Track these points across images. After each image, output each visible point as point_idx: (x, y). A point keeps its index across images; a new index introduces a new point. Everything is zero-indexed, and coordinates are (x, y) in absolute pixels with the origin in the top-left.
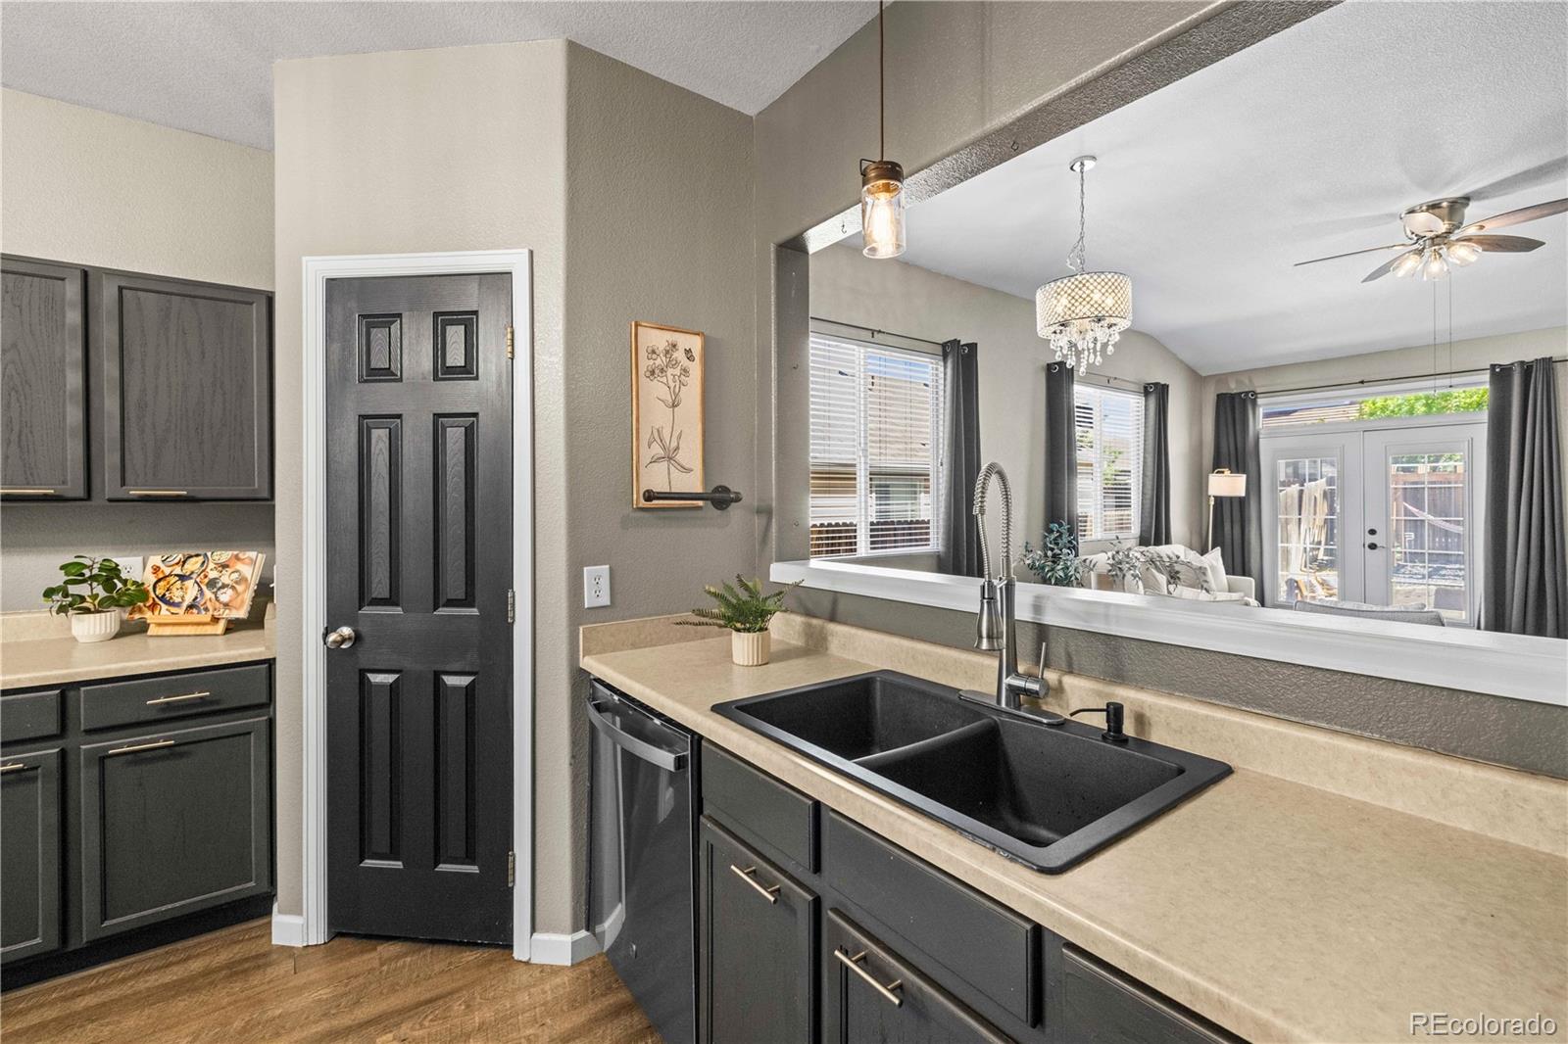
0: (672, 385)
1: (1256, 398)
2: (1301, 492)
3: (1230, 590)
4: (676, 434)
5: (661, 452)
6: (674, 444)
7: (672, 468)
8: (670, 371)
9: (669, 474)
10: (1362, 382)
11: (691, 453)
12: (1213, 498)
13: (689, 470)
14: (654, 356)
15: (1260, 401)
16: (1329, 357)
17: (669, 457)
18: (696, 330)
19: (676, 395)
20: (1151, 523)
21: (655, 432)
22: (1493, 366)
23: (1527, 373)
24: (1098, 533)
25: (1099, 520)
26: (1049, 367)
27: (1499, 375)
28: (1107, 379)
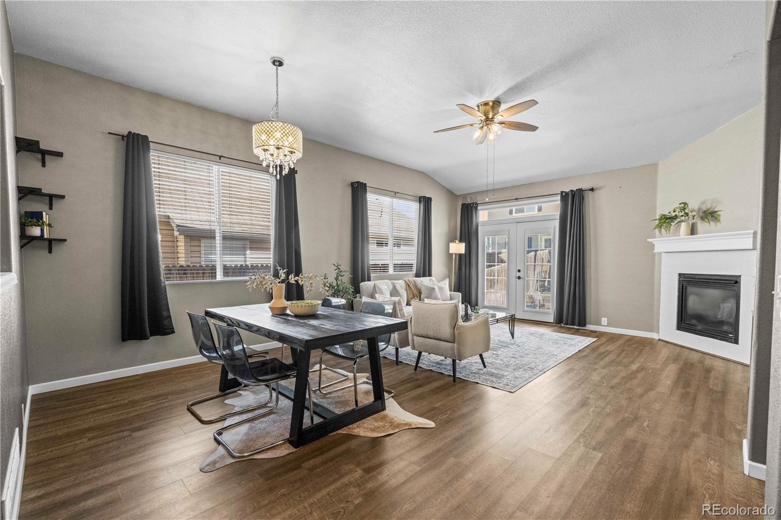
1: (477, 206)
2: (535, 256)
3: (451, 299)
10: (517, 199)
12: (454, 255)
15: (479, 208)
16: (504, 187)
20: (421, 266)
22: (562, 192)
23: (573, 196)
24: (391, 271)
25: (391, 265)
26: (352, 184)
27: (564, 196)
28: (395, 193)
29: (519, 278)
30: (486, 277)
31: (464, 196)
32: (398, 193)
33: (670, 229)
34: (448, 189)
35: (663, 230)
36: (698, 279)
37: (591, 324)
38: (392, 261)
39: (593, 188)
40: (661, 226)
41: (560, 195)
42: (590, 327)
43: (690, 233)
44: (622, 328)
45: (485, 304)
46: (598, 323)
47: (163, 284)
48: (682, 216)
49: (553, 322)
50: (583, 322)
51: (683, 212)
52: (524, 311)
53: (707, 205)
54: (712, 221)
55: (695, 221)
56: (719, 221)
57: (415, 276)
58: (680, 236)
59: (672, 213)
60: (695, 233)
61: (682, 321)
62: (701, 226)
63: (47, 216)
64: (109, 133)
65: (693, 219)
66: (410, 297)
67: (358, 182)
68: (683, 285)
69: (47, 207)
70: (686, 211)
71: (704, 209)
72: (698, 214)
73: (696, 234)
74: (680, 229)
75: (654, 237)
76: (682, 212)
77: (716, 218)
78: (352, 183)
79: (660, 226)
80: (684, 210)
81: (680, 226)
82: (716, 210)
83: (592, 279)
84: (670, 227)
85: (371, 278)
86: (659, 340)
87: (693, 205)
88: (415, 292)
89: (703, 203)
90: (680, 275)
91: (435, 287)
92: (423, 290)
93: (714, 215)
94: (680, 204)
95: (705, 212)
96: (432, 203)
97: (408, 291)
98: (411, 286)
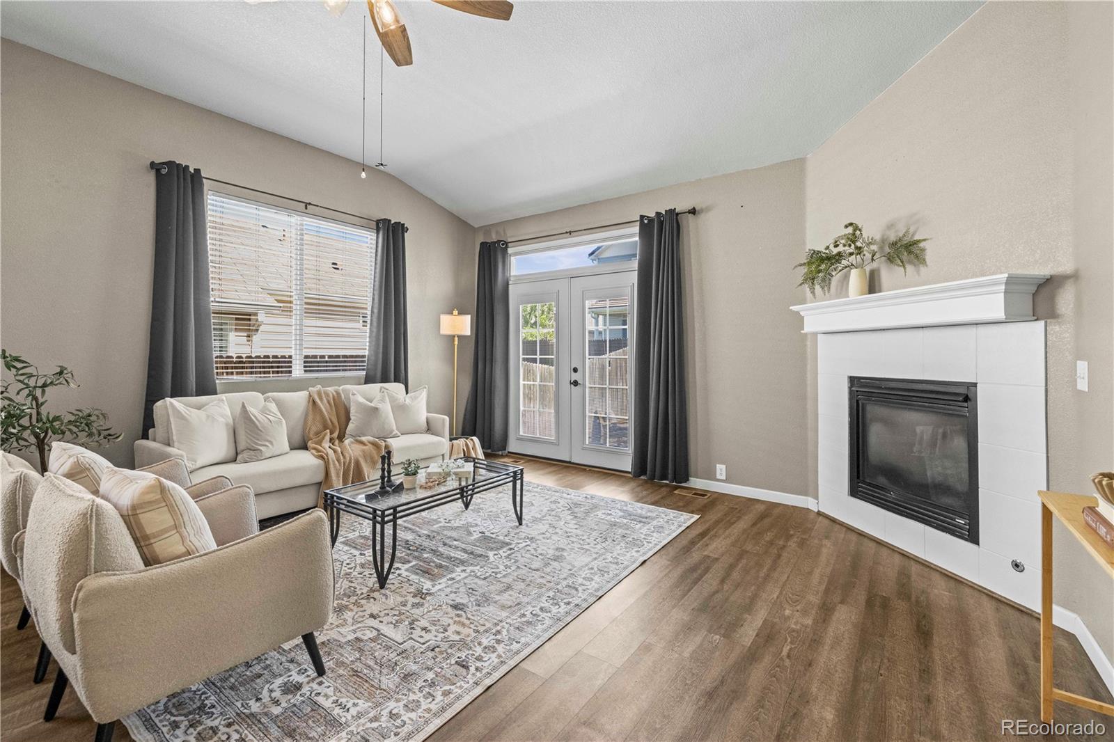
1: (507, 247)
10: (570, 233)
12: (456, 339)
15: (510, 250)
16: (550, 210)
20: (377, 360)
22: (642, 217)
23: (661, 223)
24: (298, 370)
25: (301, 357)
26: (156, 167)
27: (647, 226)
28: (304, 204)
29: (575, 383)
30: (522, 382)
31: (487, 229)
32: (312, 205)
33: (830, 283)
34: (452, 214)
35: (817, 287)
36: (886, 388)
37: (697, 478)
38: (301, 350)
39: (694, 208)
40: (813, 279)
41: (638, 223)
42: (696, 483)
43: (867, 289)
44: (753, 487)
45: (521, 433)
46: (711, 476)
48: (851, 254)
49: (630, 470)
50: (682, 474)
51: (853, 246)
52: (584, 449)
53: (896, 231)
54: (910, 262)
55: (875, 265)
56: (923, 262)
57: (363, 381)
58: (848, 297)
59: (832, 247)
60: (877, 290)
61: (858, 478)
62: (889, 275)
65: (873, 260)
66: (314, 429)
68: (857, 401)
70: (859, 244)
71: (893, 238)
72: (881, 248)
73: (880, 291)
74: (848, 284)
75: (804, 302)
76: (850, 246)
77: (917, 257)
78: (154, 164)
79: (811, 279)
80: (854, 242)
81: (847, 277)
82: (916, 238)
83: (698, 388)
84: (830, 280)
85: (218, 388)
86: (819, 513)
87: (871, 231)
88: (330, 415)
89: (891, 226)
90: (853, 380)
91: (380, 406)
92: (352, 413)
93: (913, 249)
94: (846, 227)
95: (894, 244)
96: (406, 235)
97: (310, 417)
98: (323, 406)
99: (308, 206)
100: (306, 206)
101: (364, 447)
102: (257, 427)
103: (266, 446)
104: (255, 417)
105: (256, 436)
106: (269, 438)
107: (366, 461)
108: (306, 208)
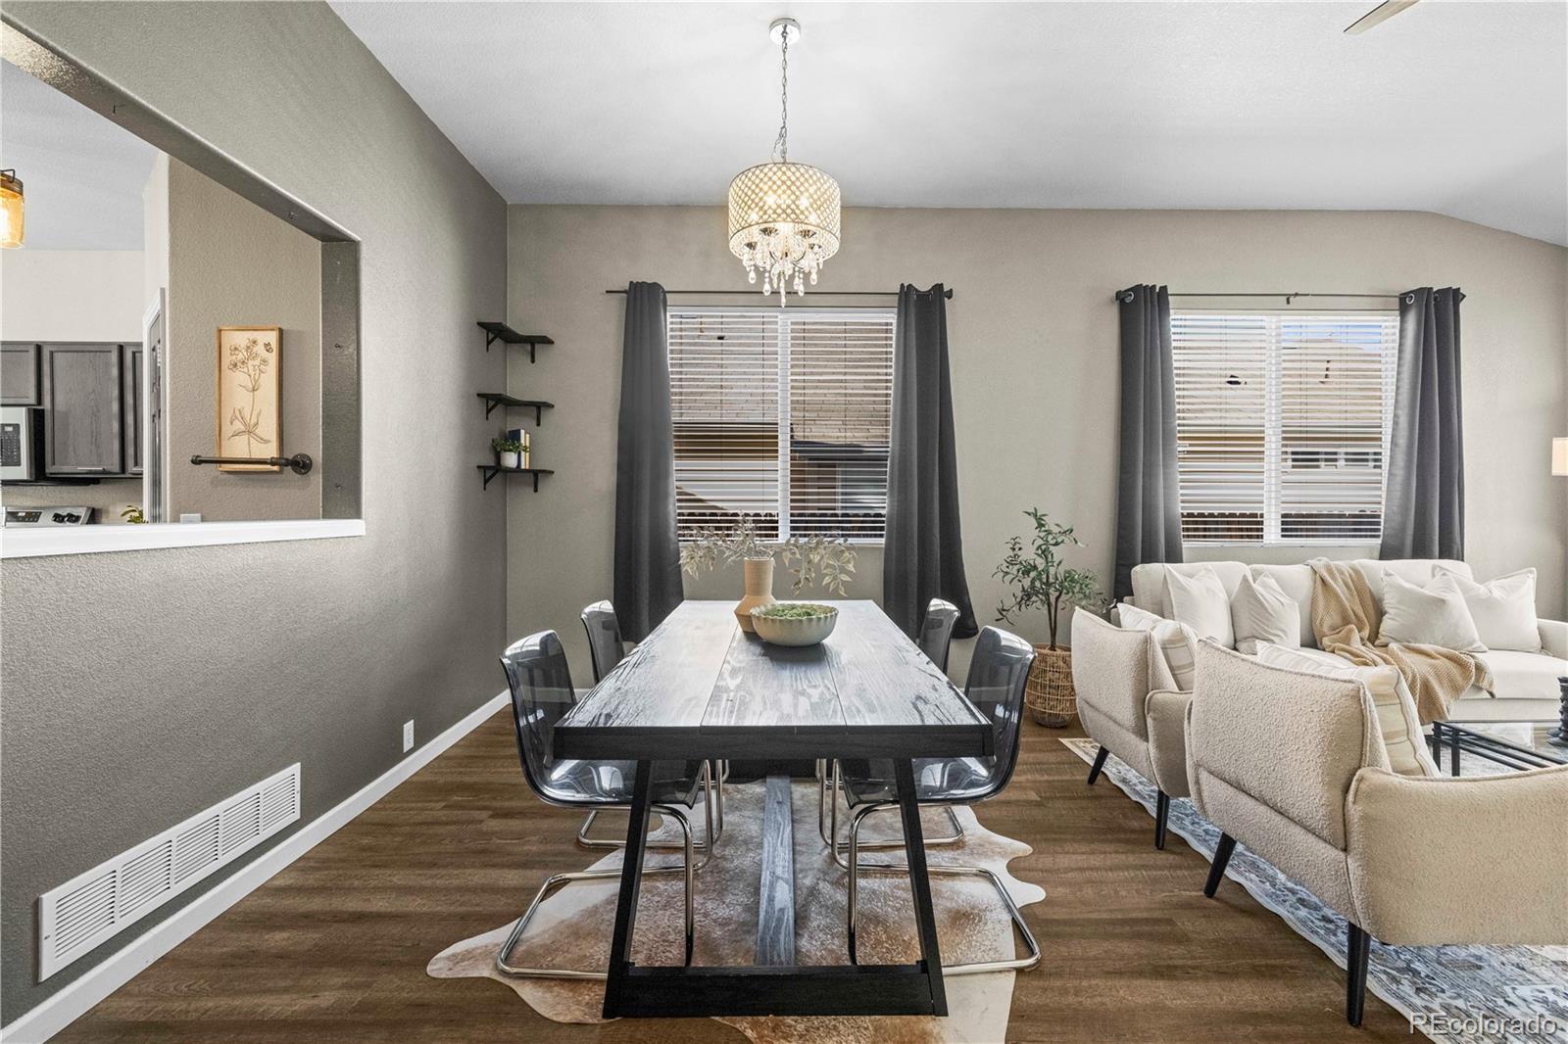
0: (252, 373)
4: (255, 413)
5: (243, 428)
6: (254, 421)
7: (251, 439)
8: (250, 363)
9: (249, 444)
11: (269, 427)
13: (267, 442)
14: (236, 352)
17: (250, 431)
18: (271, 327)
19: (256, 381)
20: (1405, 521)
21: (237, 413)
25: (1273, 516)
26: (1120, 297)
28: (1285, 298)
32: (1296, 295)
38: (1277, 506)
47: (672, 547)
57: (1377, 553)
63: (528, 436)
64: (607, 292)
66: (1327, 623)
67: (1137, 289)
69: (535, 422)
78: (1118, 294)
88: (1352, 605)
91: (1448, 597)
92: (1389, 603)
96: (1462, 305)
97: (1321, 603)
98: (1339, 588)
99: (1291, 299)
100: (1288, 300)
101: (1433, 661)
102: (1266, 609)
103: (1279, 636)
104: (1262, 595)
105: (1265, 622)
106: (1282, 626)
107: (1441, 683)
108: (1288, 303)
